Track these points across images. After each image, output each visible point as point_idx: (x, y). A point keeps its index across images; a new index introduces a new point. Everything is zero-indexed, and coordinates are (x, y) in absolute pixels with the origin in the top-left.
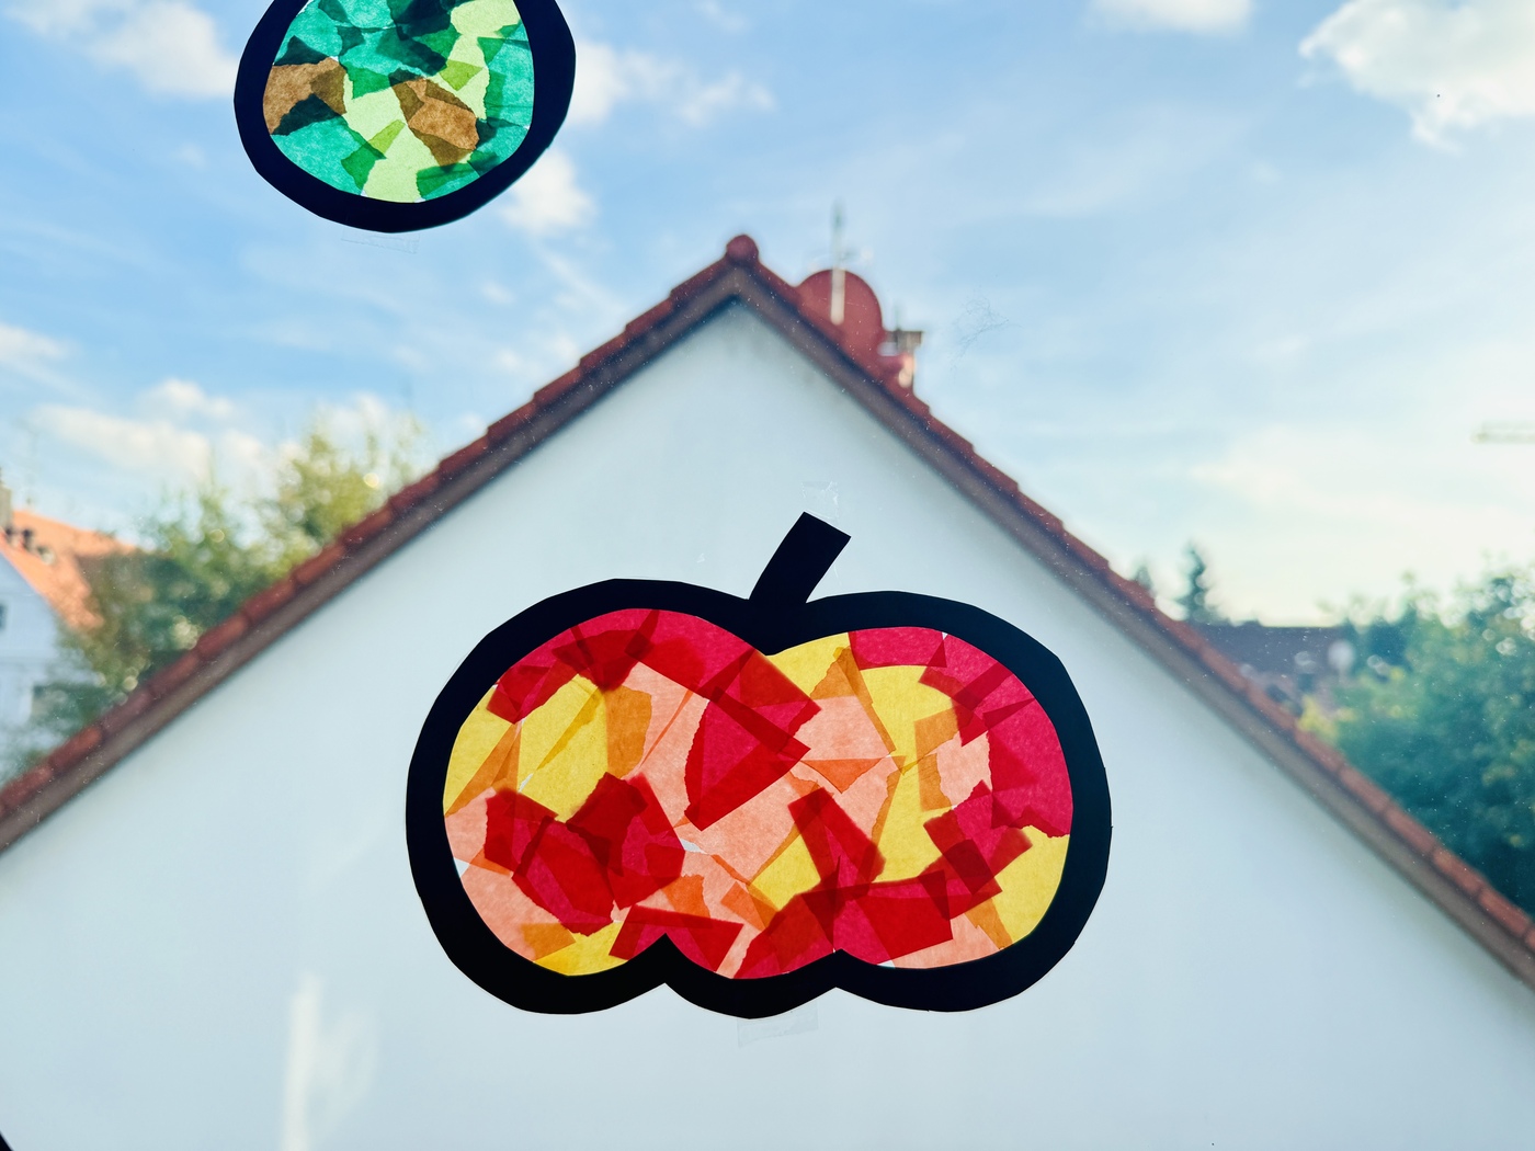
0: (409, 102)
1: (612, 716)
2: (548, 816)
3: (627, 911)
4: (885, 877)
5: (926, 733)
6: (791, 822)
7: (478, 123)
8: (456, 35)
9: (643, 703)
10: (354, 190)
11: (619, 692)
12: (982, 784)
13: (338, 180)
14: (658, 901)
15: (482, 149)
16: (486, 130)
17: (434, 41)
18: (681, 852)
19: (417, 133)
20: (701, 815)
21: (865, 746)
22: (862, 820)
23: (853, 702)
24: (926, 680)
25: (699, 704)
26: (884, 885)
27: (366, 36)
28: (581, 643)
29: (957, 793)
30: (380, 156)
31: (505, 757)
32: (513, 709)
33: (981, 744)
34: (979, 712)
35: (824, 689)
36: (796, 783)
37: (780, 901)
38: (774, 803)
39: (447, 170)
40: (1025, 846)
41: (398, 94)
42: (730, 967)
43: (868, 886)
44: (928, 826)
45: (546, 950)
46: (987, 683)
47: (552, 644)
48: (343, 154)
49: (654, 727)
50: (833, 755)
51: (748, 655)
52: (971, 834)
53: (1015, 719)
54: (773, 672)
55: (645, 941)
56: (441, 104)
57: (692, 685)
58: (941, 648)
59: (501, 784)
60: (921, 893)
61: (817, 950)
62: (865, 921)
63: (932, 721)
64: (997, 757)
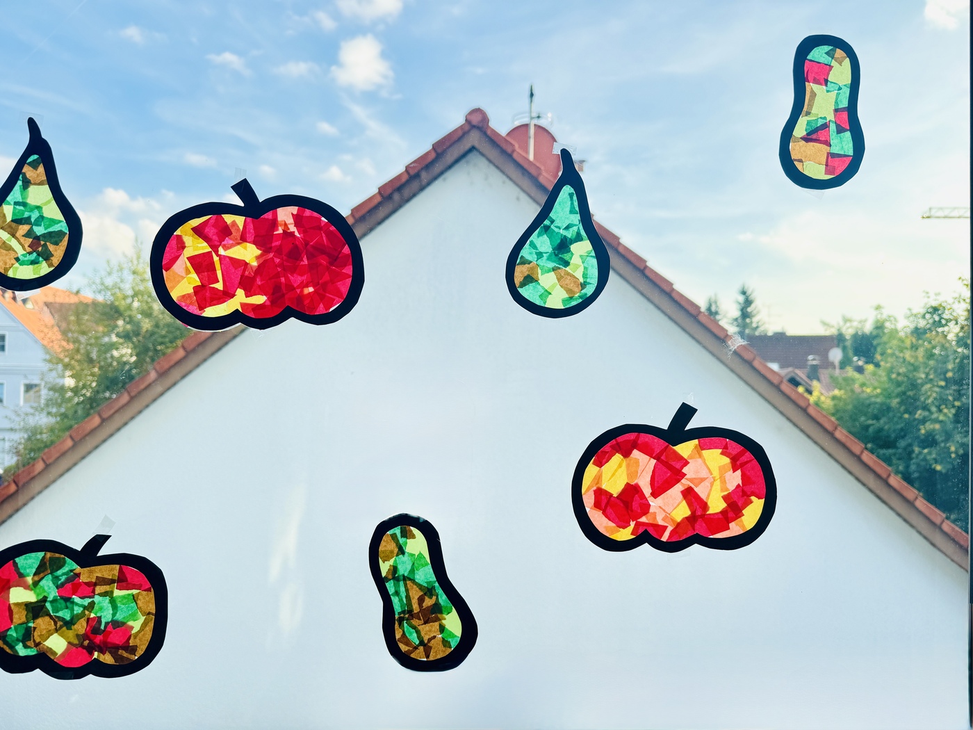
0: (559, 277)
1: (628, 466)
2: (611, 495)
3: (635, 522)
4: (710, 512)
5: (722, 469)
6: (681, 496)
7: (581, 284)
8: (572, 254)
9: (637, 462)
10: (543, 305)
11: (629, 458)
12: (739, 484)
13: (538, 302)
14: (643, 519)
15: (583, 291)
16: (583, 286)
17: (566, 256)
18: (650, 505)
19: (562, 286)
20: (655, 494)
21: (704, 474)
22: (703, 496)
23: (700, 460)
24: (722, 454)
25: (653, 462)
26: (710, 514)
27: (544, 255)
28: (618, 444)
29: (732, 487)
30: (550, 294)
31: (598, 478)
32: (600, 464)
33: (739, 473)
34: (738, 463)
35: (691, 456)
36: (683, 485)
37: (679, 519)
38: (676, 490)
39: (571, 298)
40: (751, 502)
41: (555, 274)
42: (665, 538)
43: (705, 515)
44: (722, 497)
45: (612, 534)
46: (741, 454)
47: (609, 444)
48: (539, 293)
49: (641, 468)
50: (694, 476)
51: (668, 446)
52: (736, 498)
53: (749, 465)
54: (675, 453)
55: (641, 531)
56: (569, 278)
57: (651, 457)
58: (727, 444)
59: (597, 486)
60: (720, 516)
61: (690, 534)
62: (704, 525)
63: (724, 466)
64: (743, 476)
